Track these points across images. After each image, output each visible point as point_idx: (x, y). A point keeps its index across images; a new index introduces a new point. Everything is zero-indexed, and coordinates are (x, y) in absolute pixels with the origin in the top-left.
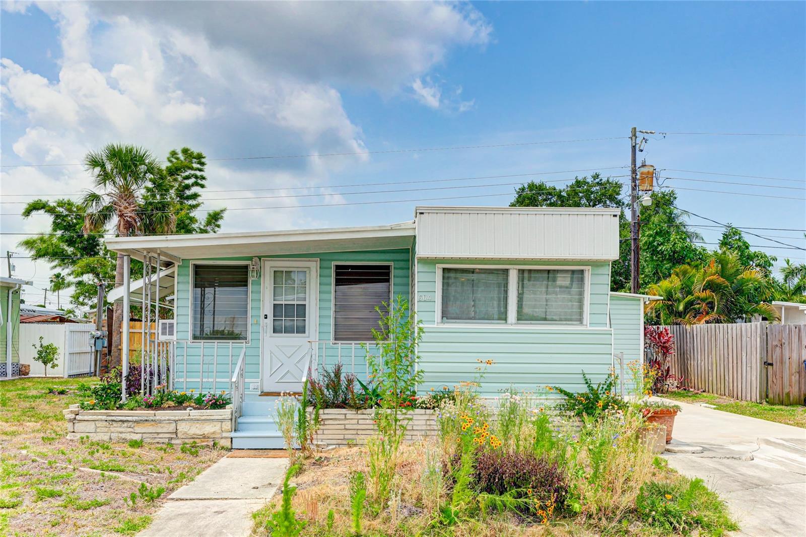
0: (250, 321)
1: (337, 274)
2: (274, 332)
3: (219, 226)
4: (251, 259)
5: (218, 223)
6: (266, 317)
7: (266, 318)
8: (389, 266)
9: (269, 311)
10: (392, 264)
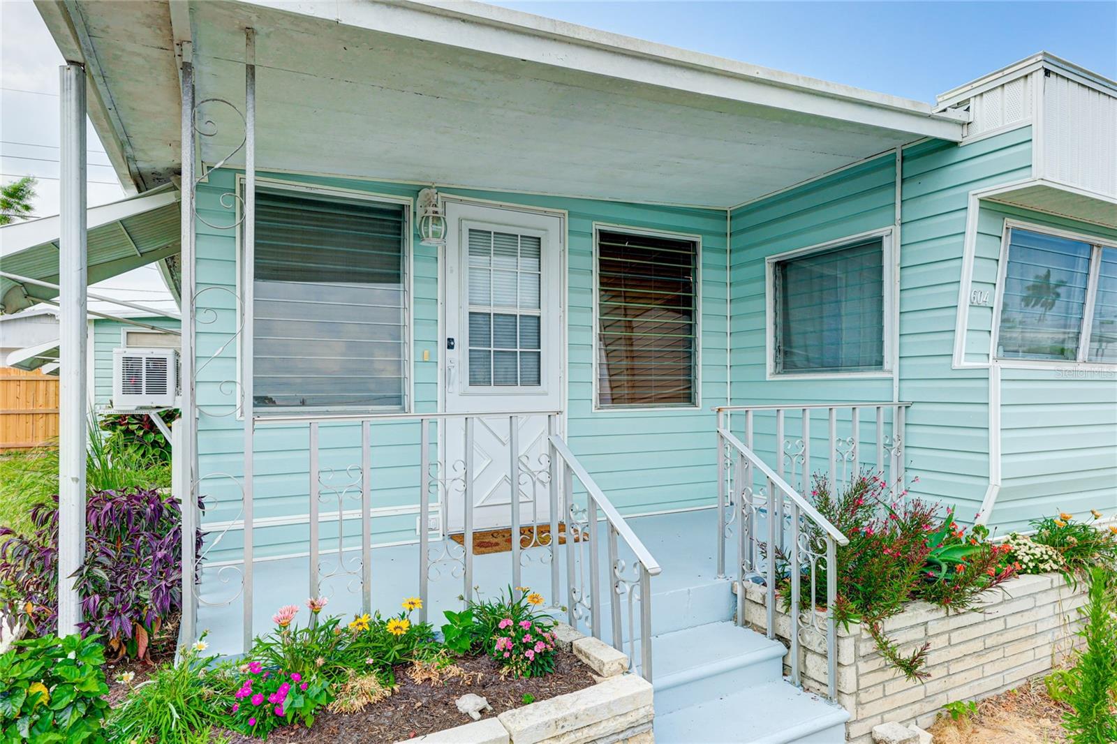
0: (411, 353)
1: (603, 250)
2: (471, 384)
3: (27, 208)
4: (415, 192)
5: (26, 202)
6: (450, 344)
7: (450, 347)
8: (694, 243)
9: (458, 328)
10: (698, 238)
